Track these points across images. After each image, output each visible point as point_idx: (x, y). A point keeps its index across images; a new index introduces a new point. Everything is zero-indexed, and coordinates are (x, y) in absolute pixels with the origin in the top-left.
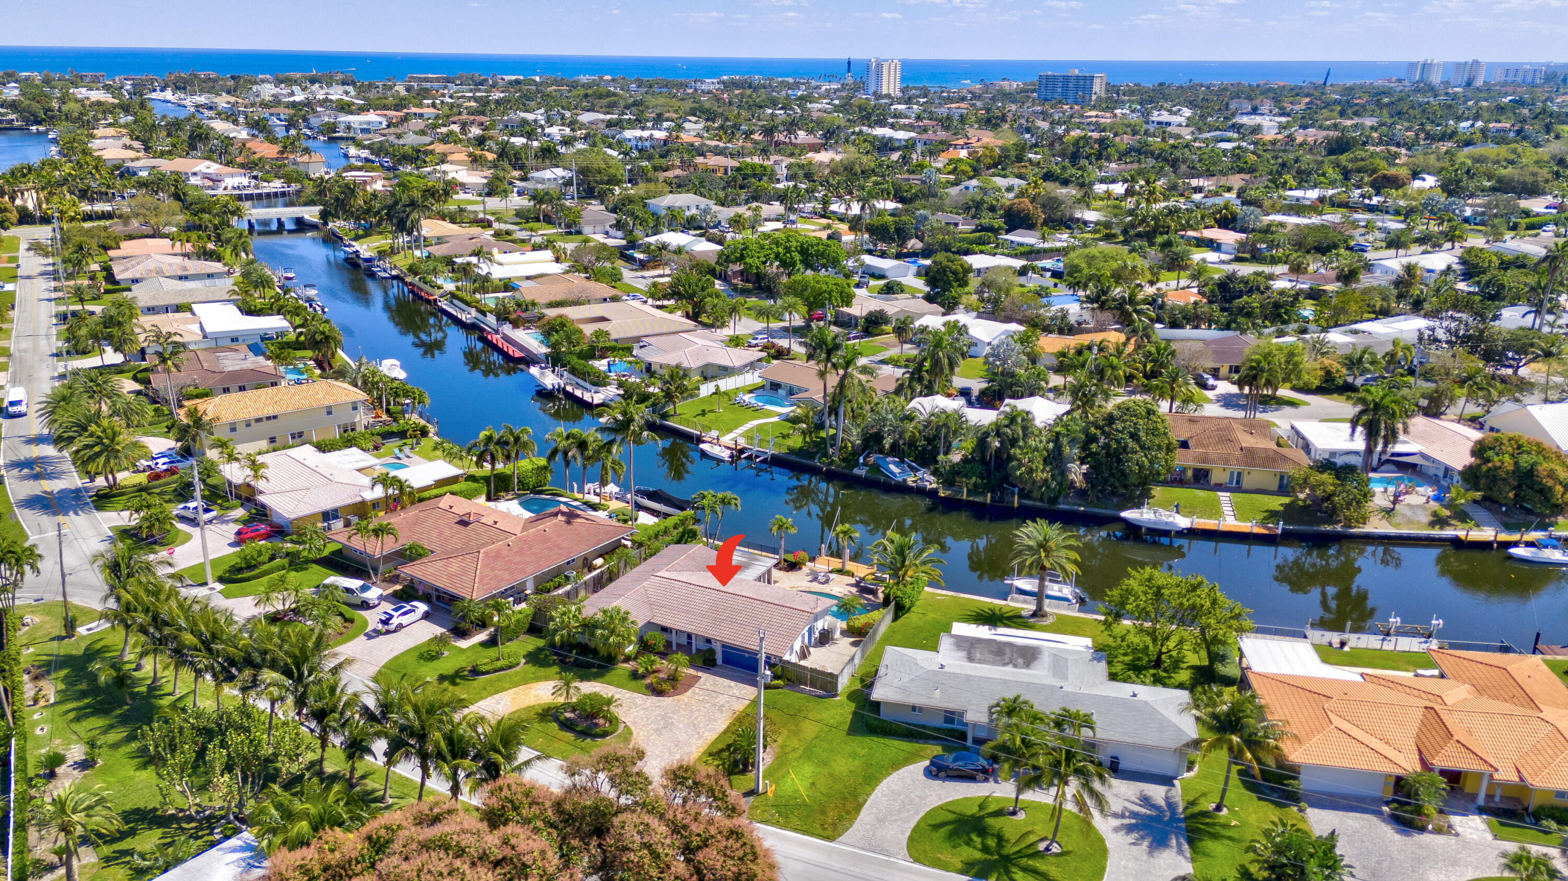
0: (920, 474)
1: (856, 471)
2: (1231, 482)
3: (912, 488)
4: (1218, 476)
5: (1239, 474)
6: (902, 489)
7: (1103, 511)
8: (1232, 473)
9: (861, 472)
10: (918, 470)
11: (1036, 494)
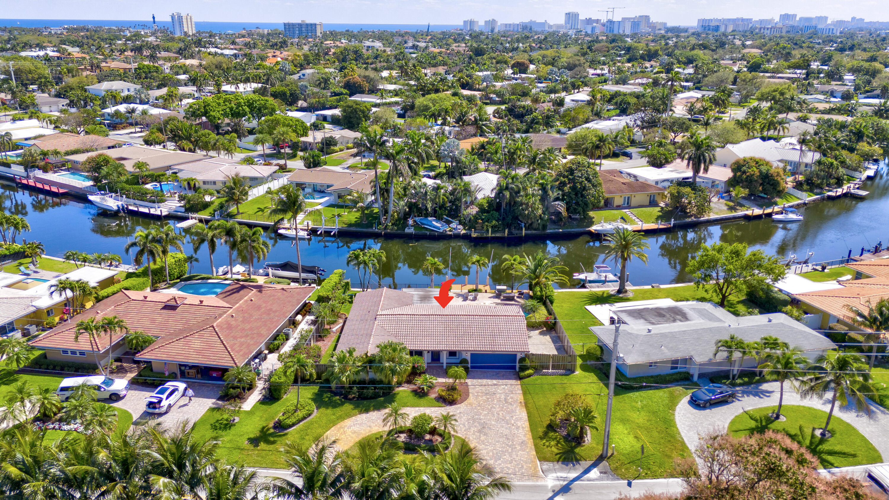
0: (453, 225)
1: (407, 230)
2: (624, 204)
3: (450, 235)
4: (618, 201)
5: (628, 198)
6: (442, 237)
7: (573, 230)
8: (625, 198)
9: (410, 230)
10: (452, 222)
11: (535, 225)
